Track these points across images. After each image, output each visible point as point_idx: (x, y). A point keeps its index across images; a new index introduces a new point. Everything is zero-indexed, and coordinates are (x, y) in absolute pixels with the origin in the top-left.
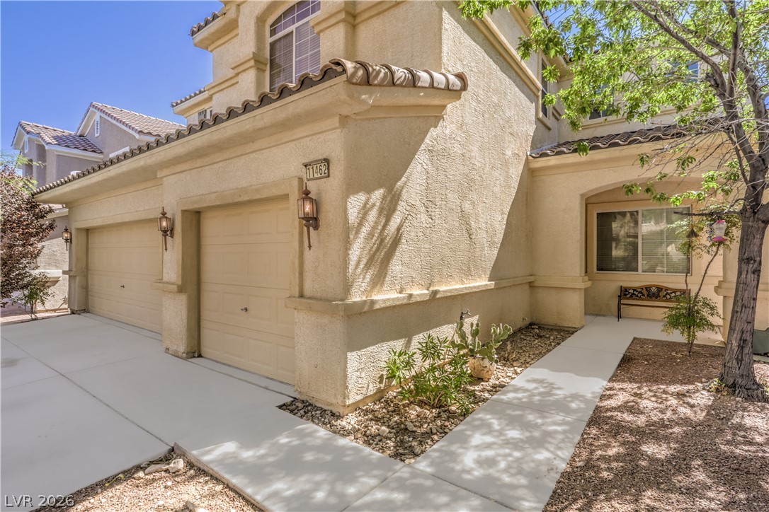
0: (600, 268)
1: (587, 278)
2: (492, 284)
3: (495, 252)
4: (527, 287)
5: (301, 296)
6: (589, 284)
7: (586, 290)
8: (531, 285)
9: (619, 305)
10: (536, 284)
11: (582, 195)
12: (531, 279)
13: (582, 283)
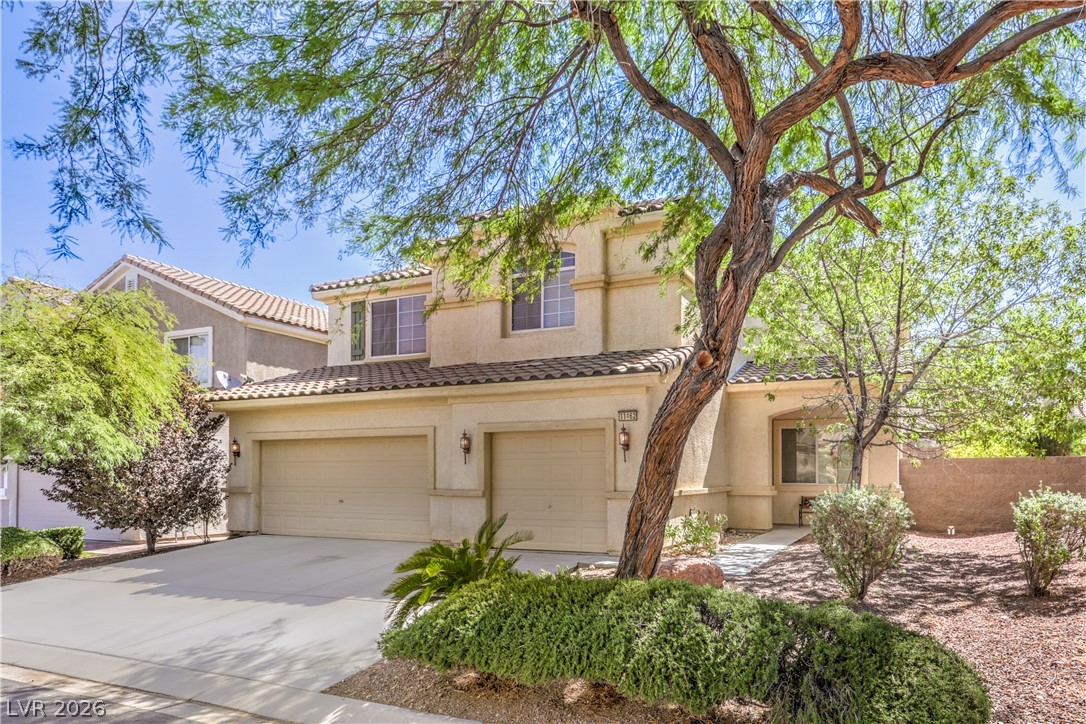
0: (785, 481)
1: (773, 487)
2: (706, 490)
3: (707, 465)
4: (725, 496)
5: (615, 491)
6: (775, 493)
7: (773, 497)
8: (729, 494)
9: (800, 513)
10: (732, 493)
11: (769, 417)
12: (729, 489)
13: (770, 491)
